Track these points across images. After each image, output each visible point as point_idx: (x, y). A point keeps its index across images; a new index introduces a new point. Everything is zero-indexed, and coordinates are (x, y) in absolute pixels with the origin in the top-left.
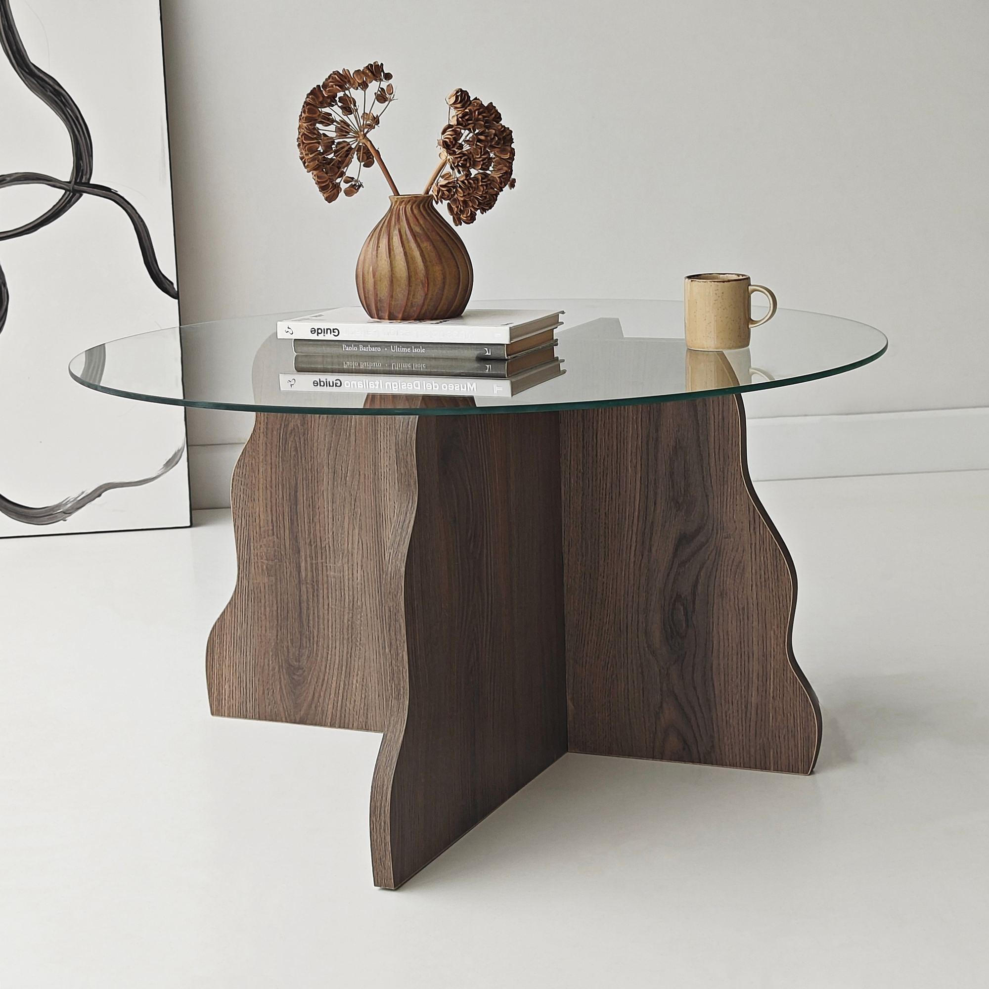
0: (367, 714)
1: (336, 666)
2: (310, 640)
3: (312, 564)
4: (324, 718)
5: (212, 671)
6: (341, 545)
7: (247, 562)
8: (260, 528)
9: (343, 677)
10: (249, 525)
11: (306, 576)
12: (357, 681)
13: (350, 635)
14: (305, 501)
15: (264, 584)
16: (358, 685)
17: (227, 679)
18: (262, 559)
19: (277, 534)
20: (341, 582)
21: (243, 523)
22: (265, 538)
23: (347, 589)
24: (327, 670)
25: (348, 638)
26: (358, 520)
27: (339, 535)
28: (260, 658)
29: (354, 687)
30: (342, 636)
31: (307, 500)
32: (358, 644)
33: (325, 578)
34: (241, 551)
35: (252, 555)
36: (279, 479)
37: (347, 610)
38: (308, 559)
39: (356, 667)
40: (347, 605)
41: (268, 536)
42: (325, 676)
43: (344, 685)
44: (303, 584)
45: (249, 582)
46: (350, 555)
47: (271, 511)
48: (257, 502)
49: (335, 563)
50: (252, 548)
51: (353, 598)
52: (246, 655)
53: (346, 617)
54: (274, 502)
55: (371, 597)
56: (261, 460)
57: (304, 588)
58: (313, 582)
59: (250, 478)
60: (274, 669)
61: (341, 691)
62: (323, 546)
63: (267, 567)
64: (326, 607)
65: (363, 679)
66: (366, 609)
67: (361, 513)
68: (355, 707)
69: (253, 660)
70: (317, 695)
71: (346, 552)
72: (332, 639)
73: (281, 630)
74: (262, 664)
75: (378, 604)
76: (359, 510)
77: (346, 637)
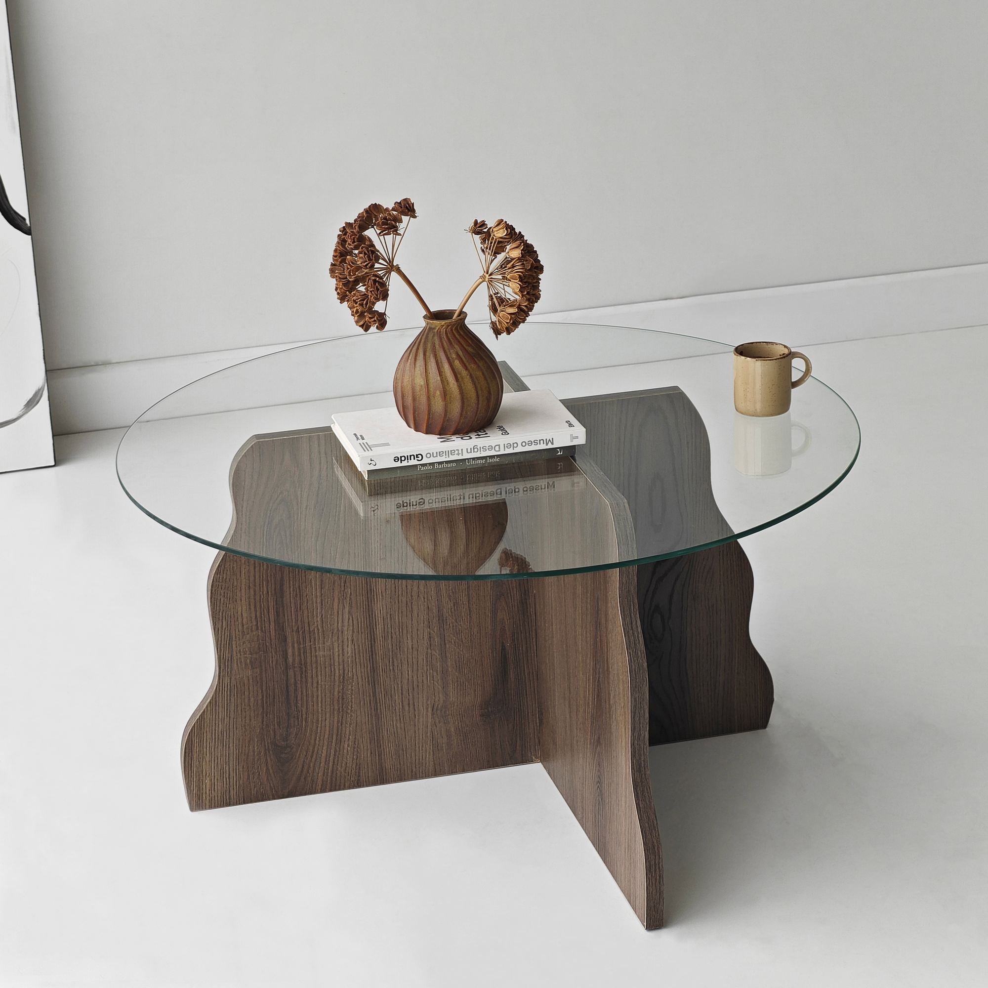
0: (359, 773)
1: (326, 736)
2: (298, 718)
3: (299, 649)
4: (314, 786)
5: (191, 770)
6: (331, 626)
7: (228, 660)
8: (243, 626)
9: (334, 744)
10: (230, 626)
11: (294, 660)
12: (348, 746)
13: (341, 705)
14: (292, 592)
15: (248, 677)
16: (349, 749)
17: (208, 775)
18: (246, 654)
19: (262, 628)
20: (331, 659)
21: (224, 625)
22: (248, 634)
23: (336, 664)
24: (317, 742)
25: (339, 709)
26: (348, 599)
27: (328, 616)
28: (244, 747)
29: (345, 751)
30: (332, 708)
31: (294, 590)
32: (349, 711)
33: (314, 659)
34: (222, 651)
35: (234, 653)
36: (263, 576)
37: (337, 683)
38: (296, 645)
39: (347, 733)
40: (337, 679)
41: (252, 631)
42: (314, 748)
43: (335, 751)
44: (290, 669)
45: (231, 679)
46: (340, 633)
47: (255, 607)
48: (239, 602)
49: (324, 644)
50: (234, 646)
51: (344, 671)
52: (229, 747)
53: (336, 690)
54: (258, 598)
55: (362, 667)
56: (243, 562)
57: (291, 673)
58: (301, 664)
59: (232, 581)
60: (259, 753)
61: (331, 758)
62: (311, 630)
63: (250, 661)
64: (315, 685)
65: (355, 742)
66: (357, 678)
67: (351, 593)
68: (347, 769)
69: (236, 750)
70: (306, 767)
71: (335, 631)
72: (322, 713)
73: (266, 715)
74: (247, 751)
75: (369, 671)
76: (350, 590)
77: (336, 707)
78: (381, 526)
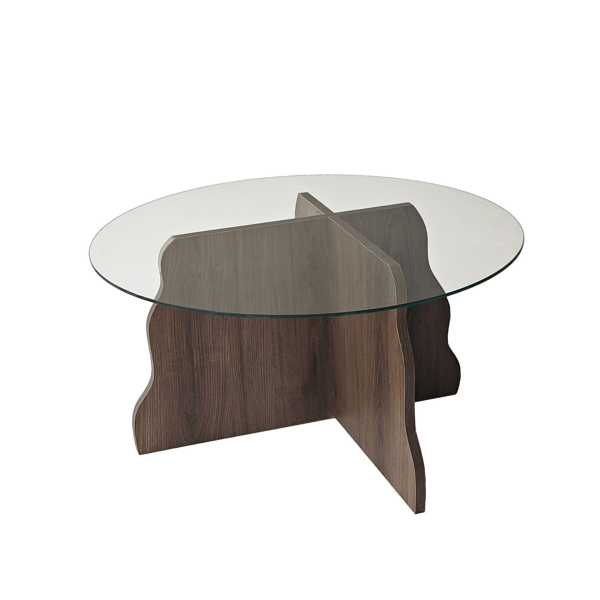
0: (234, 428)
1: (216, 408)
2: (200, 399)
3: (200, 359)
4: (209, 437)
5: (139, 431)
6: (218, 345)
7: (160, 366)
8: (168, 347)
9: (220, 413)
10: (161, 347)
11: (197, 365)
12: (228, 413)
13: (224, 391)
14: (196, 326)
15: (171, 376)
16: (229, 415)
17: (149, 433)
18: (169, 363)
19: (179, 348)
20: (218, 364)
21: (157, 347)
22: (171, 351)
23: (221, 366)
24: (211, 412)
25: (223, 392)
26: (228, 329)
27: (217, 340)
28: (169, 417)
29: (226, 416)
30: (219, 392)
31: (197, 325)
32: (229, 393)
33: (208, 364)
34: (156, 362)
35: (163, 363)
36: (179, 318)
37: (222, 378)
38: (198, 356)
39: (228, 406)
40: (221, 375)
41: (173, 350)
42: (209, 415)
43: (221, 417)
44: (195, 370)
45: (161, 378)
46: (223, 349)
47: (175, 336)
48: (165, 333)
49: (214, 355)
50: (163, 359)
51: (225, 371)
52: (161, 417)
53: (221, 381)
54: (176, 330)
55: (236, 368)
56: (168, 310)
57: (196, 372)
58: (201, 368)
59: (161, 321)
60: (178, 419)
61: (219, 420)
62: (207, 347)
63: (172, 367)
64: (209, 379)
65: (232, 411)
66: (233, 374)
68: (228, 426)
69: (165, 418)
70: (204, 426)
71: (221, 347)
72: (213, 395)
73: (182, 398)
74: (171, 419)
75: (240, 370)
76: (228, 324)
77: (221, 392)
78: (246, 286)
